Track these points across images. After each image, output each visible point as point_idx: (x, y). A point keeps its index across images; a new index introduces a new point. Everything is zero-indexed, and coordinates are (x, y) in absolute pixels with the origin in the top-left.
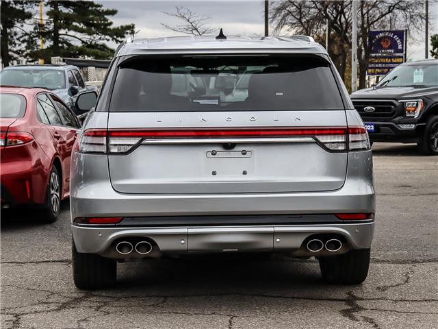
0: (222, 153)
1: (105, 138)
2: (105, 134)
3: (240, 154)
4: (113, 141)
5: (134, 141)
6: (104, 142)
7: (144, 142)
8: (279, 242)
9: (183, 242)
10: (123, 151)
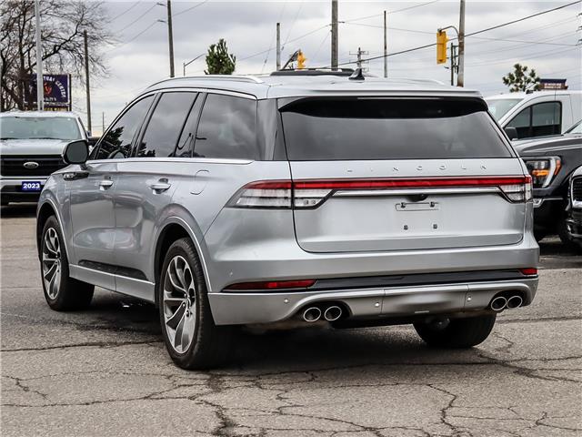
0: (410, 206)
1: (289, 191)
2: (290, 186)
3: (428, 206)
4: (298, 194)
5: (324, 193)
6: (289, 195)
7: (335, 194)
8: (470, 301)
9: (377, 305)
10: (310, 204)
